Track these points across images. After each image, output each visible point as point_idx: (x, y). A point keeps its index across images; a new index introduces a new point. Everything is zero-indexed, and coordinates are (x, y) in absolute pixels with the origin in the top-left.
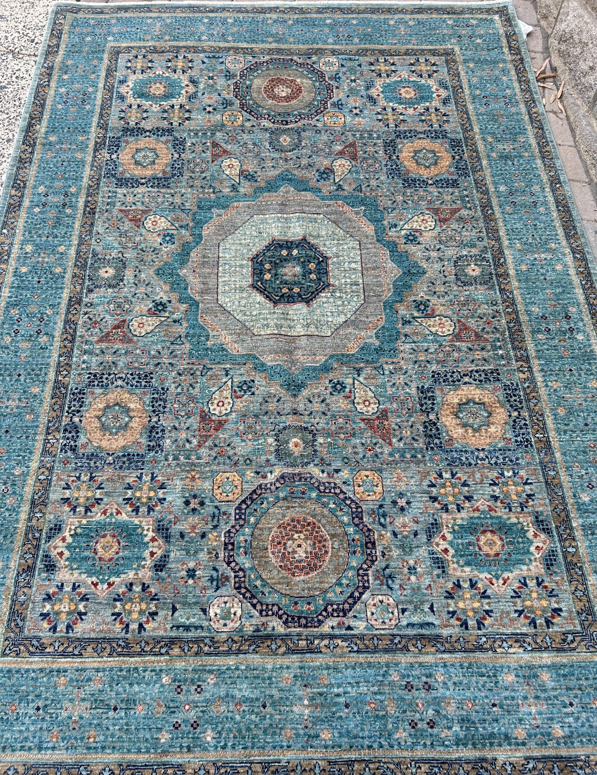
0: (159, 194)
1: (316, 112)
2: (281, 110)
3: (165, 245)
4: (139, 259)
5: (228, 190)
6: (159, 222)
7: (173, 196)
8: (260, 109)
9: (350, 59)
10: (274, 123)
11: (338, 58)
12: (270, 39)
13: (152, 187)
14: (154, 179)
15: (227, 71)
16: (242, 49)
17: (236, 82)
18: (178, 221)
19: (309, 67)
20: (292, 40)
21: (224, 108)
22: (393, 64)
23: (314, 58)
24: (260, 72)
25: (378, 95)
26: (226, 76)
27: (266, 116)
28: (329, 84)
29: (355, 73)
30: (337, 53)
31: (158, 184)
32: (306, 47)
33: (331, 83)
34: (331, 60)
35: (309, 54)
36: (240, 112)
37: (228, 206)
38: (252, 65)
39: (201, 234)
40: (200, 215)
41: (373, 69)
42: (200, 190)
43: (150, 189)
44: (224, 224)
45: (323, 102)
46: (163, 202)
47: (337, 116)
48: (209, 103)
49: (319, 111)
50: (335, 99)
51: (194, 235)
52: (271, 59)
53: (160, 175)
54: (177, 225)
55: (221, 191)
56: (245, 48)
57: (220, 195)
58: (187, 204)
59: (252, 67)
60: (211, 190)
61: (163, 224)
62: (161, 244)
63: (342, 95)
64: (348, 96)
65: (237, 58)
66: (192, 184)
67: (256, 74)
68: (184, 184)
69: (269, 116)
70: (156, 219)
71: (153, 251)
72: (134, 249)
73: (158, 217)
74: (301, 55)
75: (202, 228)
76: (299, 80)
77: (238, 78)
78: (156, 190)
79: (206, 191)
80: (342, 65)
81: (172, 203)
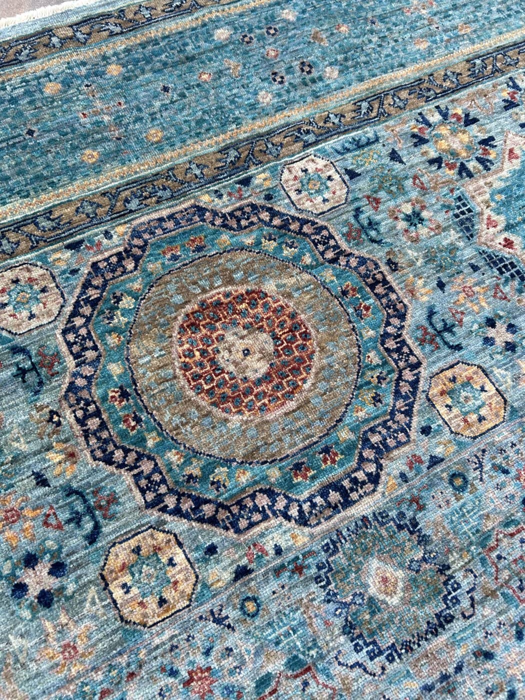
1: (397, 394)
2: (291, 446)
8: (221, 473)
9: (359, 145)
10: (303, 521)
11: (325, 154)
12: (91, 155)
15: (16, 350)
16: (18, 226)
17: (72, 387)
19: (265, 216)
20: (155, 134)
21: (92, 538)
22: (469, 121)
23: (261, 178)
24: (127, 302)
25: (509, 244)
26: (22, 372)
27: (263, 501)
28: (362, 261)
29: (402, 190)
30: (311, 138)
32: (207, 146)
33: (364, 252)
34: (311, 167)
35: (235, 167)
36: (158, 526)
38: (87, 285)
41: (433, 154)
45: (391, 344)
47: (467, 383)
48: (27, 546)
49: (405, 389)
50: (416, 316)
52: (136, 234)
56: (25, 221)
59: (93, 294)
63: (426, 293)
64: (441, 285)
65: (24, 276)
67: (120, 320)
69: (270, 493)
74: (215, 180)
76: (270, 287)
77: (70, 362)
80: (352, 174)
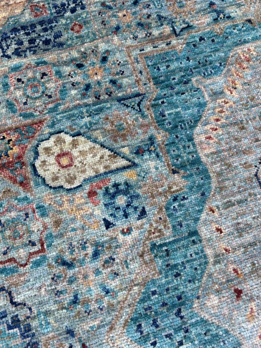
0: (43, 69)
3: (121, 224)
4: (67, 298)
5: (208, 19)
6: (75, 153)
7: (80, 66)
13: (17, 53)
14: (15, 30)
18: (124, 137)
31: (32, 41)
37: (224, 61)
39: (197, 161)
40: (172, 105)
42: (141, 34)
43: (16, 61)
44: (241, 115)
46: (63, 91)
51: (183, 166)
53: (27, 17)
54: (126, 151)
55: (189, 27)
57: (196, 35)
58: (125, 81)
60: (168, 29)
61: (89, 159)
62: (108, 224)
66: (114, 22)
68: (96, 26)
70: (66, 147)
71: (96, 255)
72: (37, 264)
73: (68, 139)
75: (191, 139)
78: (31, 59)
79: (156, 32)
81: (88, 87)
